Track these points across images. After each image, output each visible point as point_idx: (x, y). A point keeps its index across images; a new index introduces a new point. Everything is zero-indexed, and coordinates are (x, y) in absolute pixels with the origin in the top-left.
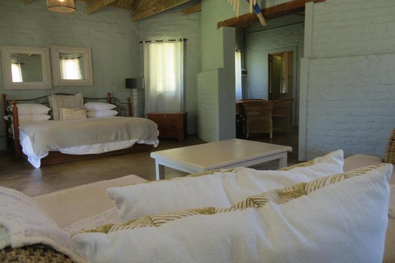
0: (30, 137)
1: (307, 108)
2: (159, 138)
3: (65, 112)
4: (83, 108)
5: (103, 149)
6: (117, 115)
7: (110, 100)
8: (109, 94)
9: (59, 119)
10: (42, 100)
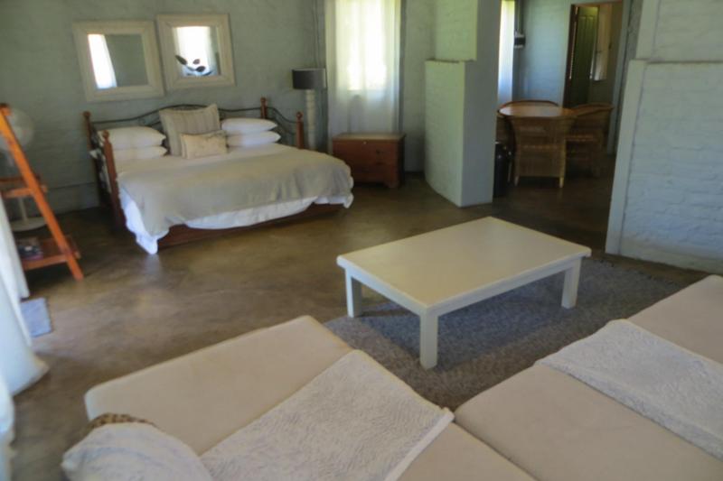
0: (137, 204)
1: (632, 157)
2: (353, 191)
3: (189, 143)
4: (220, 134)
5: (257, 218)
6: (279, 142)
7: (266, 112)
8: (264, 100)
9: (180, 154)
10: (150, 119)
